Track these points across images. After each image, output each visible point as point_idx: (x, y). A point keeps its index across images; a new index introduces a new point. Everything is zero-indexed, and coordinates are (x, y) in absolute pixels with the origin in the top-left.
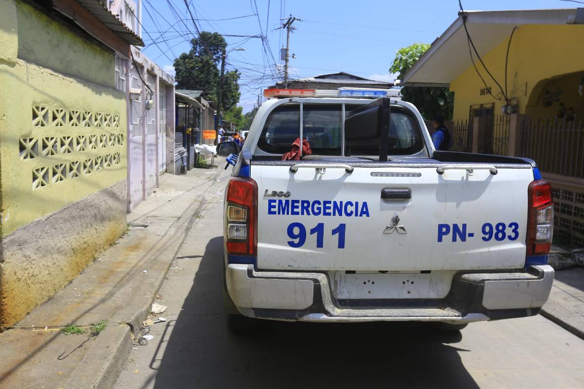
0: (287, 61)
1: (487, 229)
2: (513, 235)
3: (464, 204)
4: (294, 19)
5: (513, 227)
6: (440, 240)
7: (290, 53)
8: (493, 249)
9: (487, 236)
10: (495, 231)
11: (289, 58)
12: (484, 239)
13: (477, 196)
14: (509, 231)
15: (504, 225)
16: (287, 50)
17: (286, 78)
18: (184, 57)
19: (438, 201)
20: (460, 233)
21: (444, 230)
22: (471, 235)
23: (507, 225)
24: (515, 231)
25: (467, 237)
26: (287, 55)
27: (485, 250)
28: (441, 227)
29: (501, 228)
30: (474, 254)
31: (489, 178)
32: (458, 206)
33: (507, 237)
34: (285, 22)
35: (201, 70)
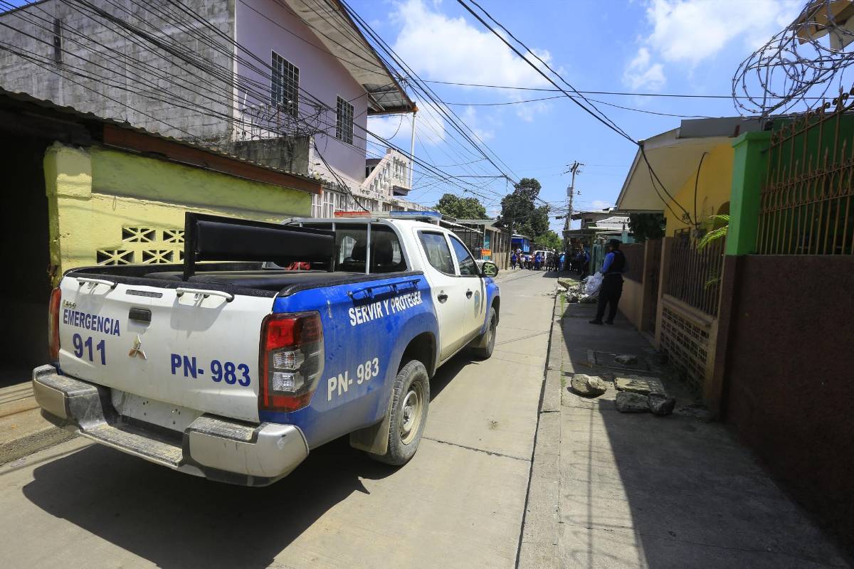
0: (571, 196)
1: (216, 367)
2: (244, 380)
3: (194, 334)
4: (578, 164)
5: (243, 370)
6: (174, 372)
7: (574, 191)
8: (223, 392)
9: (217, 376)
10: (224, 372)
11: (574, 195)
12: (214, 378)
13: (207, 326)
14: (239, 374)
15: (233, 366)
16: (572, 188)
17: (570, 210)
18: (509, 197)
19: (173, 327)
20: (191, 368)
21: (176, 361)
22: (201, 372)
23: (236, 367)
24: (245, 374)
25: (198, 374)
26: (572, 193)
27: (216, 392)
28: (174, 356)
29: (230, 368)
30: (205, 394)
31: (223, 305)
32: (188, 336)
33: (237, 382)
34: (572, 166)
35: (520, 206)
